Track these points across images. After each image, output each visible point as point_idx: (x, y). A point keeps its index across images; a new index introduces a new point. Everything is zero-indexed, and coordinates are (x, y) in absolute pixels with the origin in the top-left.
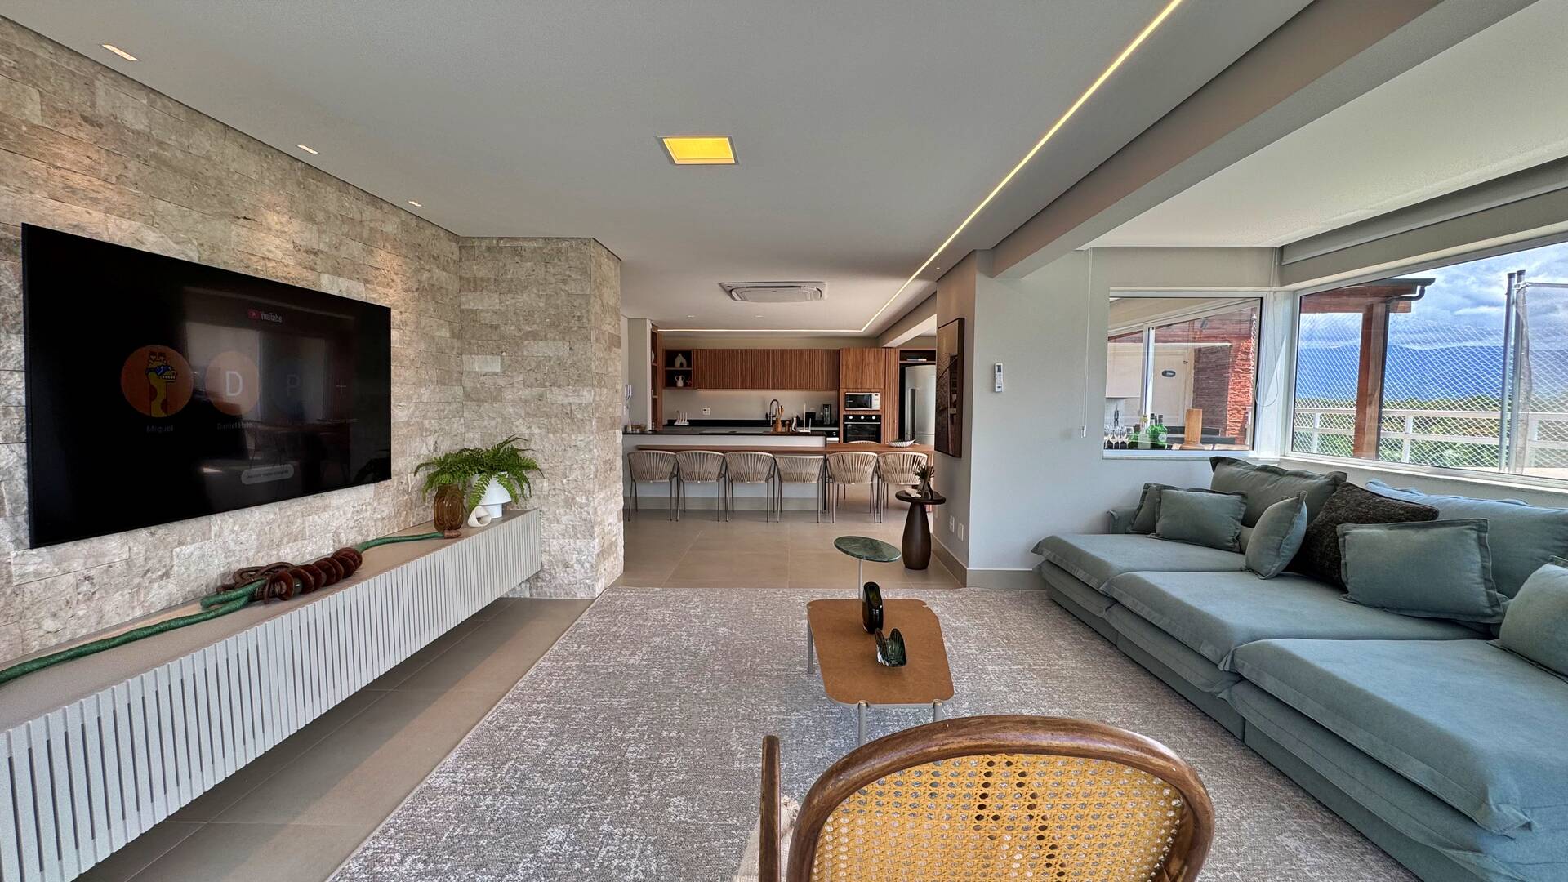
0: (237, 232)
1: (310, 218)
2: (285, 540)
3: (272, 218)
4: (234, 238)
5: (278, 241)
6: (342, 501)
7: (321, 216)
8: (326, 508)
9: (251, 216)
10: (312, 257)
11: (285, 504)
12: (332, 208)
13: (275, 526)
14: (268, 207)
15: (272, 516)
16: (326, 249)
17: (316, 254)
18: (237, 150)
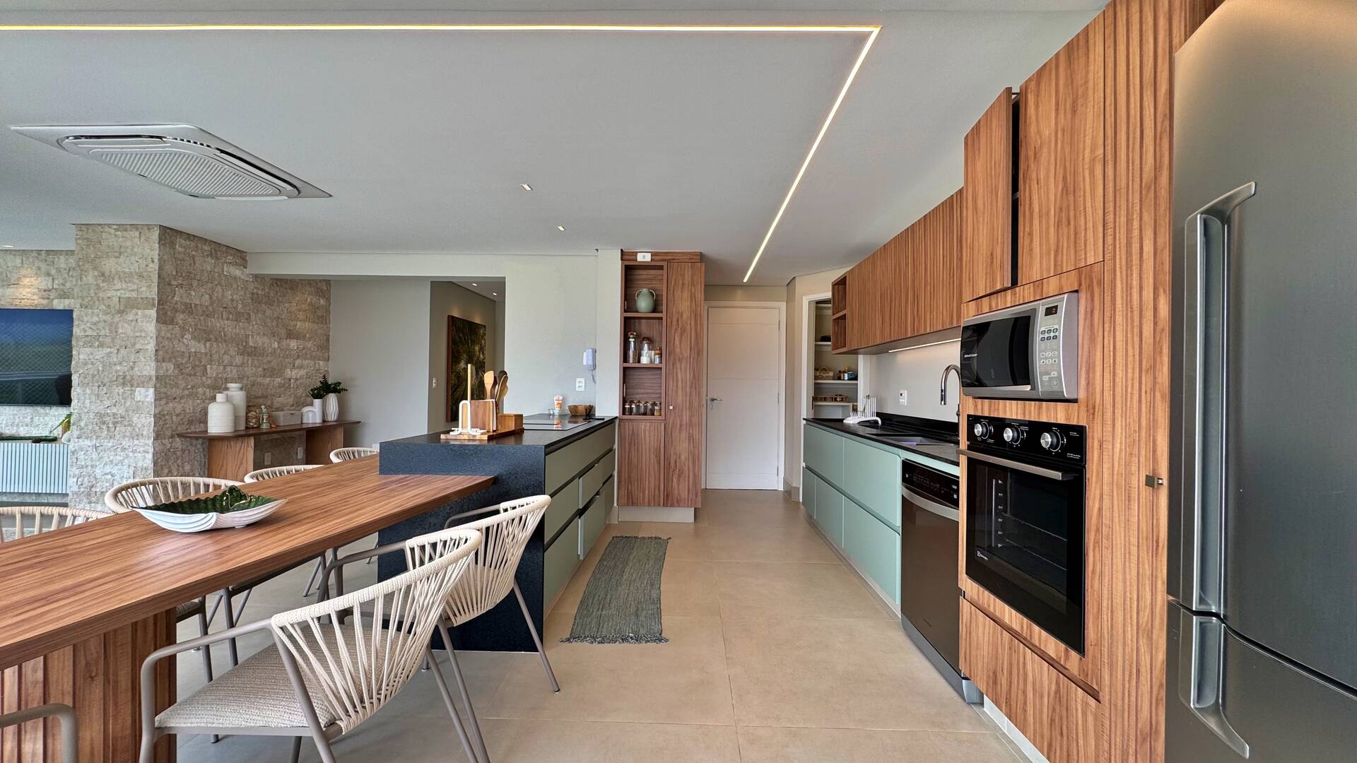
0: (10, 291)
1: (48, 274)
2: (21, 424)
3: (26, 281)
4: (8, 294)
5: (29, 290)
6: (57, 413)
7: (53, 272)
8: (47, 414)
9: (16, 283)
10: (47, 293)
11: (23, 408)
12: (63, 266)
13: (17, 417)
14: (25, 276)
15: (15, 412)
16: (57, 287)
17: (49, 291)
18: (12, 257)
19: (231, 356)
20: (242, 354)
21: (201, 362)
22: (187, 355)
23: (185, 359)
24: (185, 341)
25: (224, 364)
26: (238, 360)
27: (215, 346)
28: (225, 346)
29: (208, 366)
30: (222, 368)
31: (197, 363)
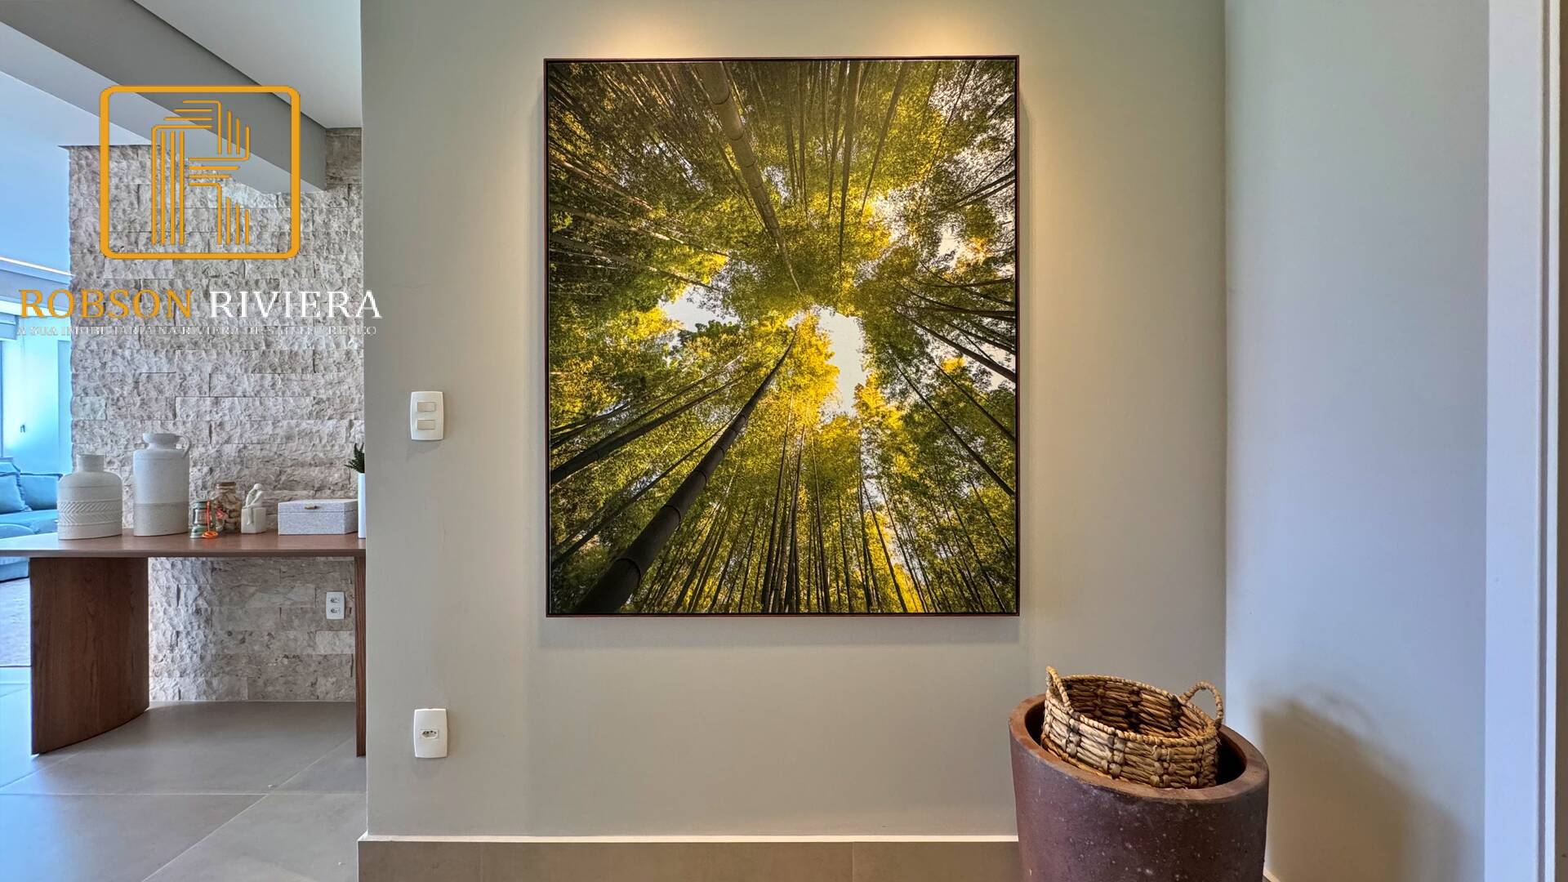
19: (228, 376)
20: (259, 369)
21: (161, 392)
22: (130, 380)
23: (127, 389)
24: (127, 353)
25: (215, 393)
26: (248, 383)
27: (190, 357)
28: (215, 356)
29: (179, 400)
30: (208, 401)
31: (153, 394)
